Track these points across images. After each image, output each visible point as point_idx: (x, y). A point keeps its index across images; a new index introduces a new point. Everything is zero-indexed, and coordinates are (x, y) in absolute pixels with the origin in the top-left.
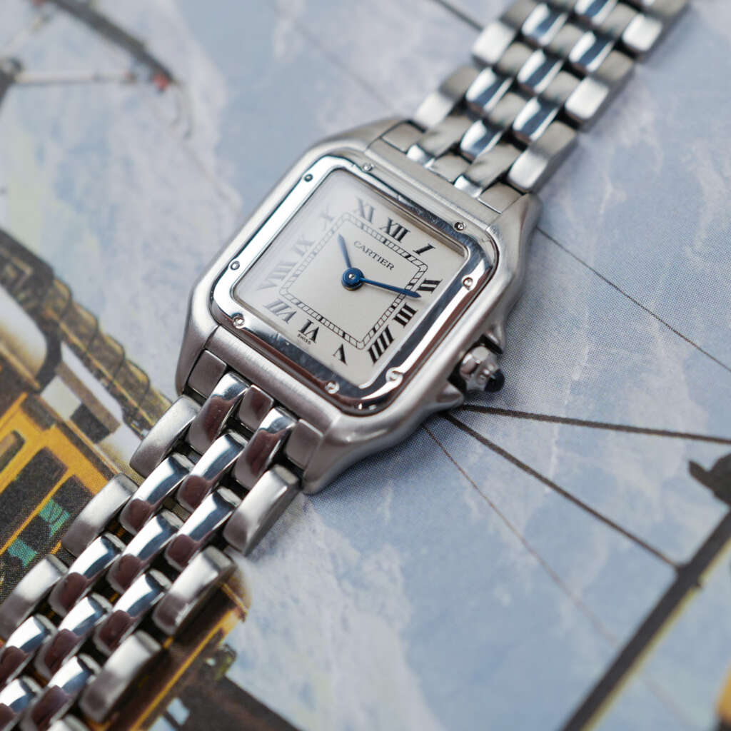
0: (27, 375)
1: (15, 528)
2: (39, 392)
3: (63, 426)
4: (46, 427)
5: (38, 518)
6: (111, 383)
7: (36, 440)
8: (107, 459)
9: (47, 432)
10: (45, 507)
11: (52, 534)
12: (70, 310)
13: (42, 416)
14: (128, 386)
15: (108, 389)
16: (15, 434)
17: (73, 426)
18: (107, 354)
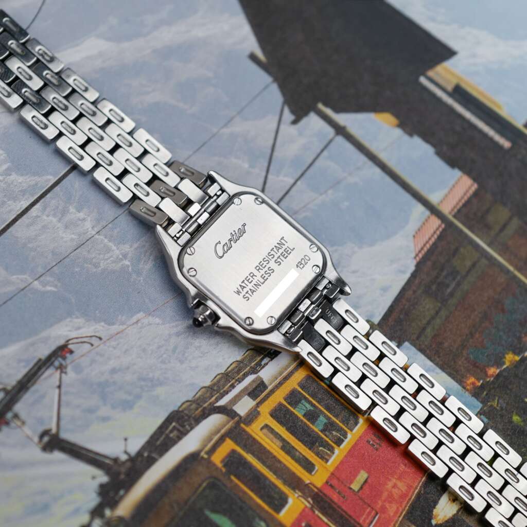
0: (231, 424)
1: (308, 427)
2: (241, 417)
3: (258, 405)
4: (259, 413)
5: (304, 415)
6: (237, 380)
7: (265, 418)
8: (276, 382)
9: (261, 412)
10: (299, 412)
11: (312, 408)
12: (197, 402)
13: (253, 415)
14: (238, 372)
15: (240, 382)
16: (262, 429)
17: (259, 399)
18: (222, 383)
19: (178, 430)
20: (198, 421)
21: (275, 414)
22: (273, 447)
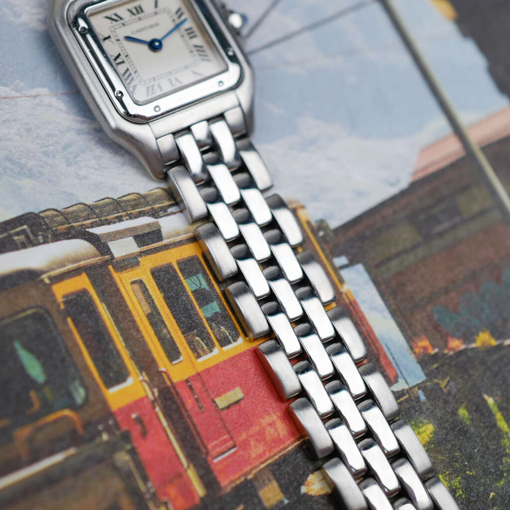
0: (98, 259)
1: (193, 308)
2: (113, 258)
3: (141, 254)
4: (138, 264)
5: (194, 292)
6: (127, 215)
7: (143, 272)
8: (176, 238)
9: (141, 264)
10: (189, 285)
11: (207, 288)
12: (66, 216)
13: (129, 263)
14: (135, 206)
15: (131, 218)
16: (132, 283)
17: (145, 248)
18: (107, 209)
19: (27, 237)
20: (57, 237)
21: (156, 273)
22: (138, 310)
